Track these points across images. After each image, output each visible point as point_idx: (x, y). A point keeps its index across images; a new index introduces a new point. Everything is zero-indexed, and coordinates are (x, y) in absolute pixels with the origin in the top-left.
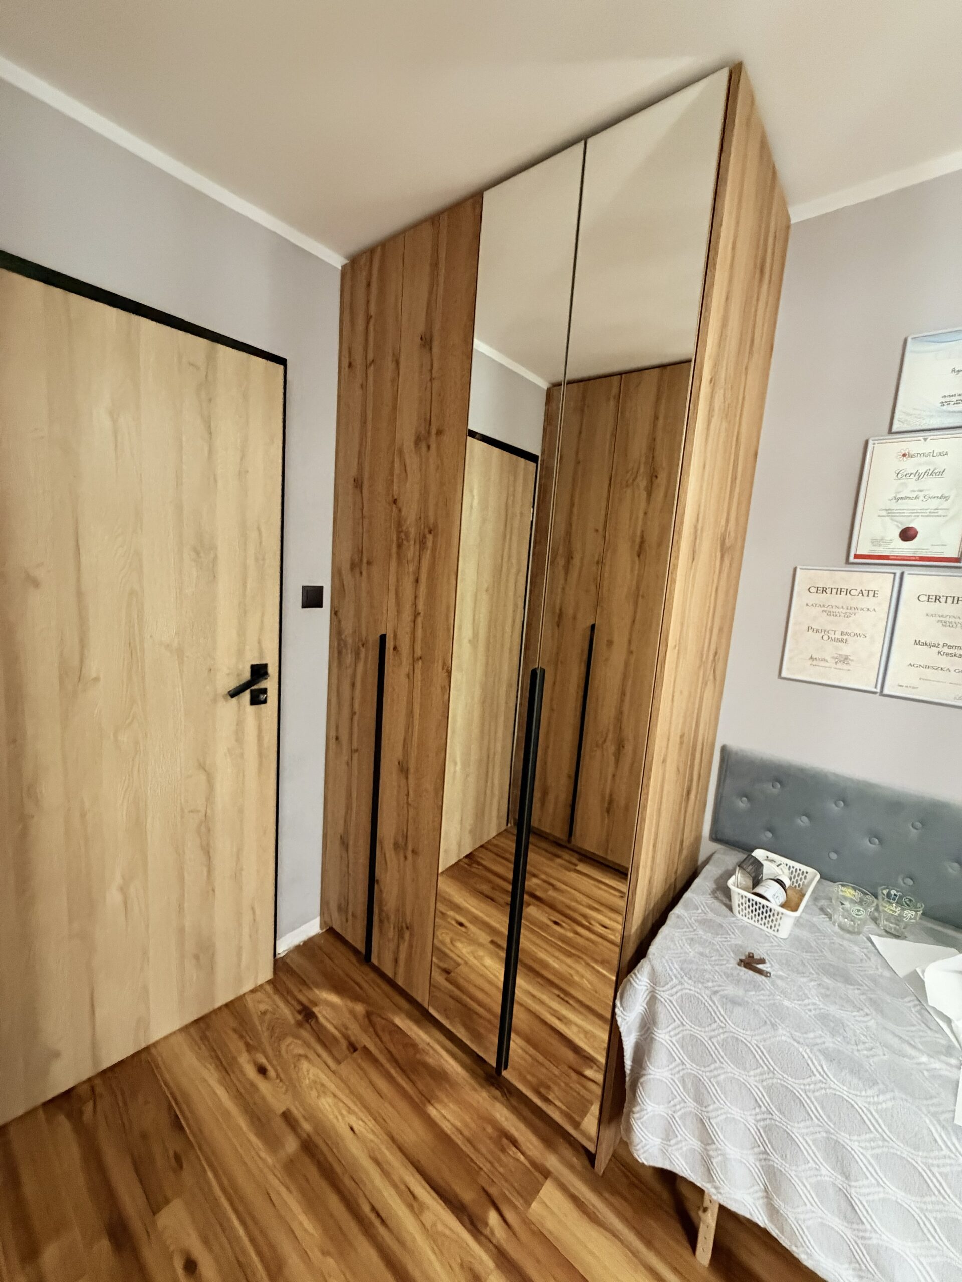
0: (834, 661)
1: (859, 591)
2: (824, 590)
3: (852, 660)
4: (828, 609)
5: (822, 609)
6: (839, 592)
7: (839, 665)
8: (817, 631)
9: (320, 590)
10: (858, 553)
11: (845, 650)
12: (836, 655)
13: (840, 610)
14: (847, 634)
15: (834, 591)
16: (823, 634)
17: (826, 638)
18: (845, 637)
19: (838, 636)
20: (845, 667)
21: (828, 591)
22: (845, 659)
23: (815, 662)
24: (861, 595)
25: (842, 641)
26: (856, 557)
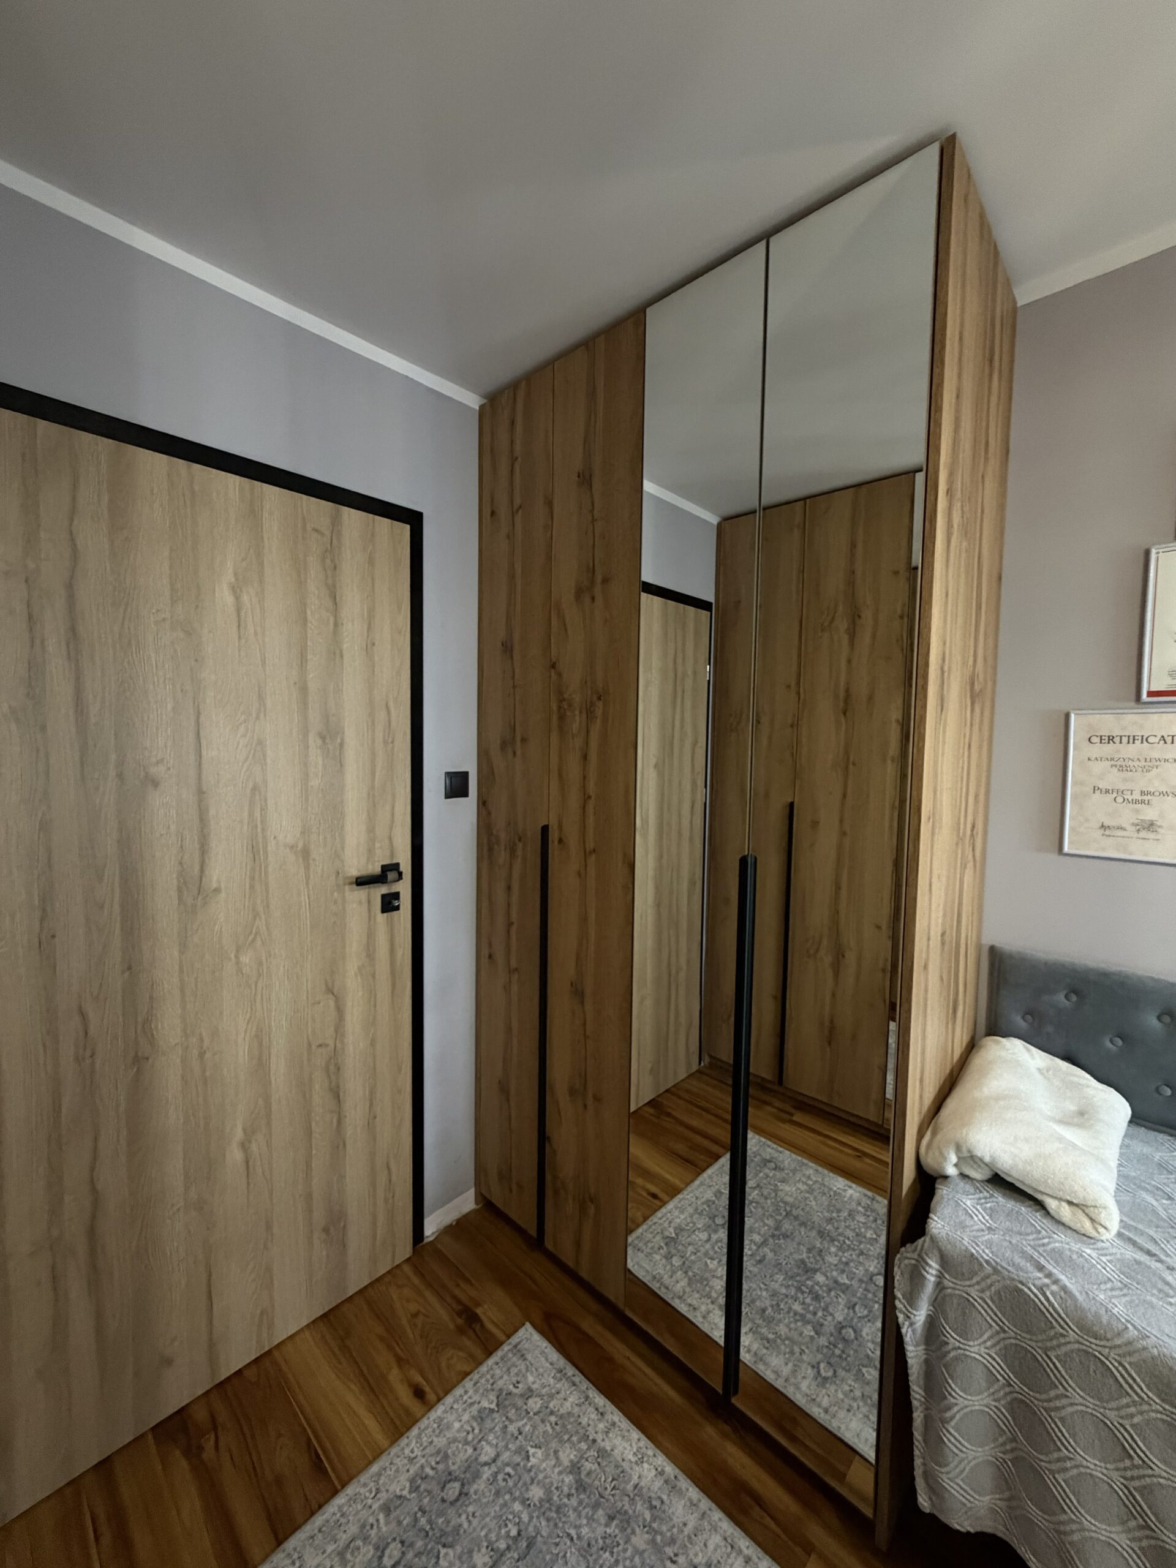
0: (1134, 829)
1: (1159, 737)
2: (1111, 739)
3: (1160, 827)
4: (1119, 763)
5: (1113, 763)
6: (1131, 741)
7: (1143, 834)
8: (1107, 791)
9: (464, 776)
10: (1153, 689)
11: (1149, 814)
12: (1136, 822)
13: (1136, 763)
14: (1149, 793)
15: (1125, 740)
16: (1115, 795)
17: (1119, 799)
18: (1146, 798)
19: (1137, 796)
20: (1152, 836)
21: (1117, 740)
22: (1151, 826)
23: (1107, 832)
24: (1162, 742)
25: (1143, 802)
26: (1151, 694)
